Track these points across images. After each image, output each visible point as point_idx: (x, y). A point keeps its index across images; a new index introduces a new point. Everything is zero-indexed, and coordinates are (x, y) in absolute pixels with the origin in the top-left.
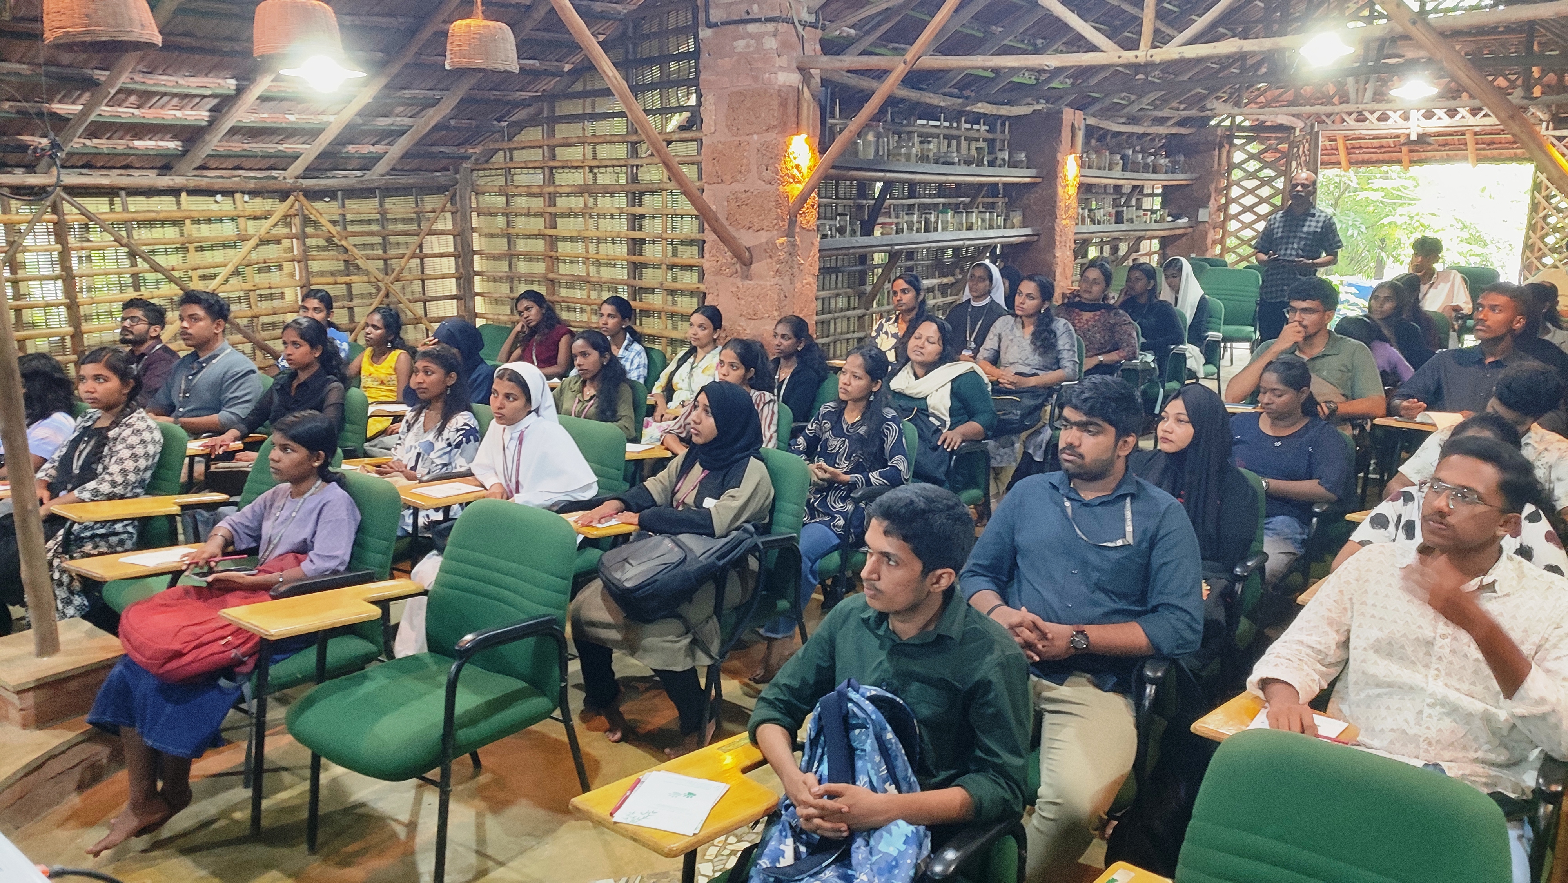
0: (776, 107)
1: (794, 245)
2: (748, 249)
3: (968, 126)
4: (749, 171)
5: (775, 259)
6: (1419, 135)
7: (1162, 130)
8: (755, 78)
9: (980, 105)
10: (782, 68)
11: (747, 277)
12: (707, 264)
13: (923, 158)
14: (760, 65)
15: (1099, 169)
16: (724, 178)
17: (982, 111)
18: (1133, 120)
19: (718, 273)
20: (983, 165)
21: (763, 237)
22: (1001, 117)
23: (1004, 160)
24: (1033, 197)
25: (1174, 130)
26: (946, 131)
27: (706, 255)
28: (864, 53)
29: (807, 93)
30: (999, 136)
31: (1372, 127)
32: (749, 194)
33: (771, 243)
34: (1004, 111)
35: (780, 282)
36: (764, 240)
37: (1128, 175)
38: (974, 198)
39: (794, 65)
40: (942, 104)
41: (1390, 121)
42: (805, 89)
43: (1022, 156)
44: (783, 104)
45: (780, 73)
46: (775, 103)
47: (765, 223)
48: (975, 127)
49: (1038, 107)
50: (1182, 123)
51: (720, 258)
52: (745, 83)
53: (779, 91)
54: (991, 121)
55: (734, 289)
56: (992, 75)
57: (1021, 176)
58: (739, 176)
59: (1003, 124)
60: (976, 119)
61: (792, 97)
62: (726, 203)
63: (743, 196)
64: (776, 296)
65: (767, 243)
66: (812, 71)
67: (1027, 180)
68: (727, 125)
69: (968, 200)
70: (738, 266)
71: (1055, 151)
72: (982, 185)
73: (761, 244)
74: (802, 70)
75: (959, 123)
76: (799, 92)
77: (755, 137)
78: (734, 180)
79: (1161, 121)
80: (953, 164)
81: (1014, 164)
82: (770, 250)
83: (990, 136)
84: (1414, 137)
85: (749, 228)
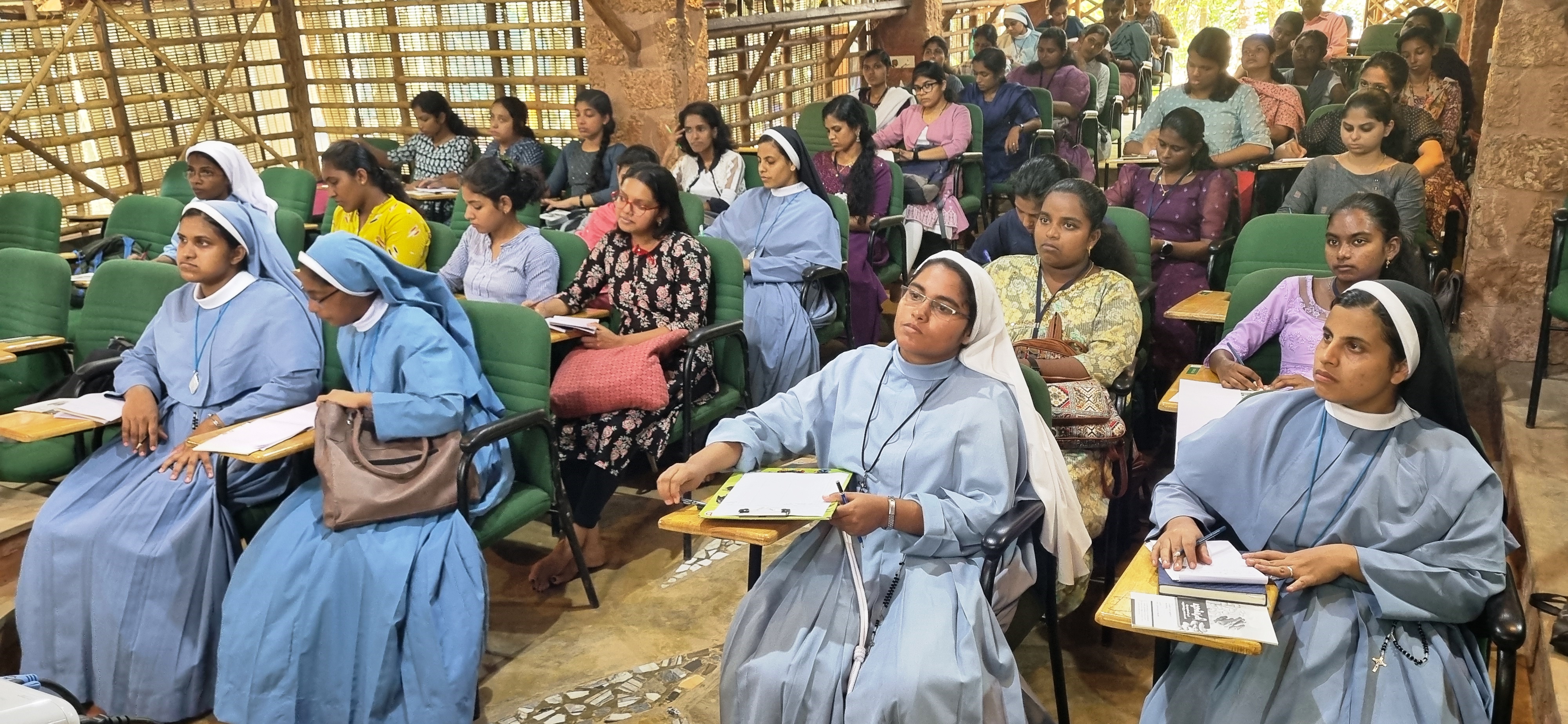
1: (682, 25)
2: (635, 33)
5: (666, 42)
11: (635, 63)
19: (602, 61)
21: (651, 18)
33: (660, 25)
35: (673, 67)
36: (652, 22)
47: (653, 4)
51: (604, 45)
55: (623, 78)
64: (670, 83)
65: (656, 25)
70: (625, 53)
73: (649, 26)
82: (659, 31)
85: (634, 10)
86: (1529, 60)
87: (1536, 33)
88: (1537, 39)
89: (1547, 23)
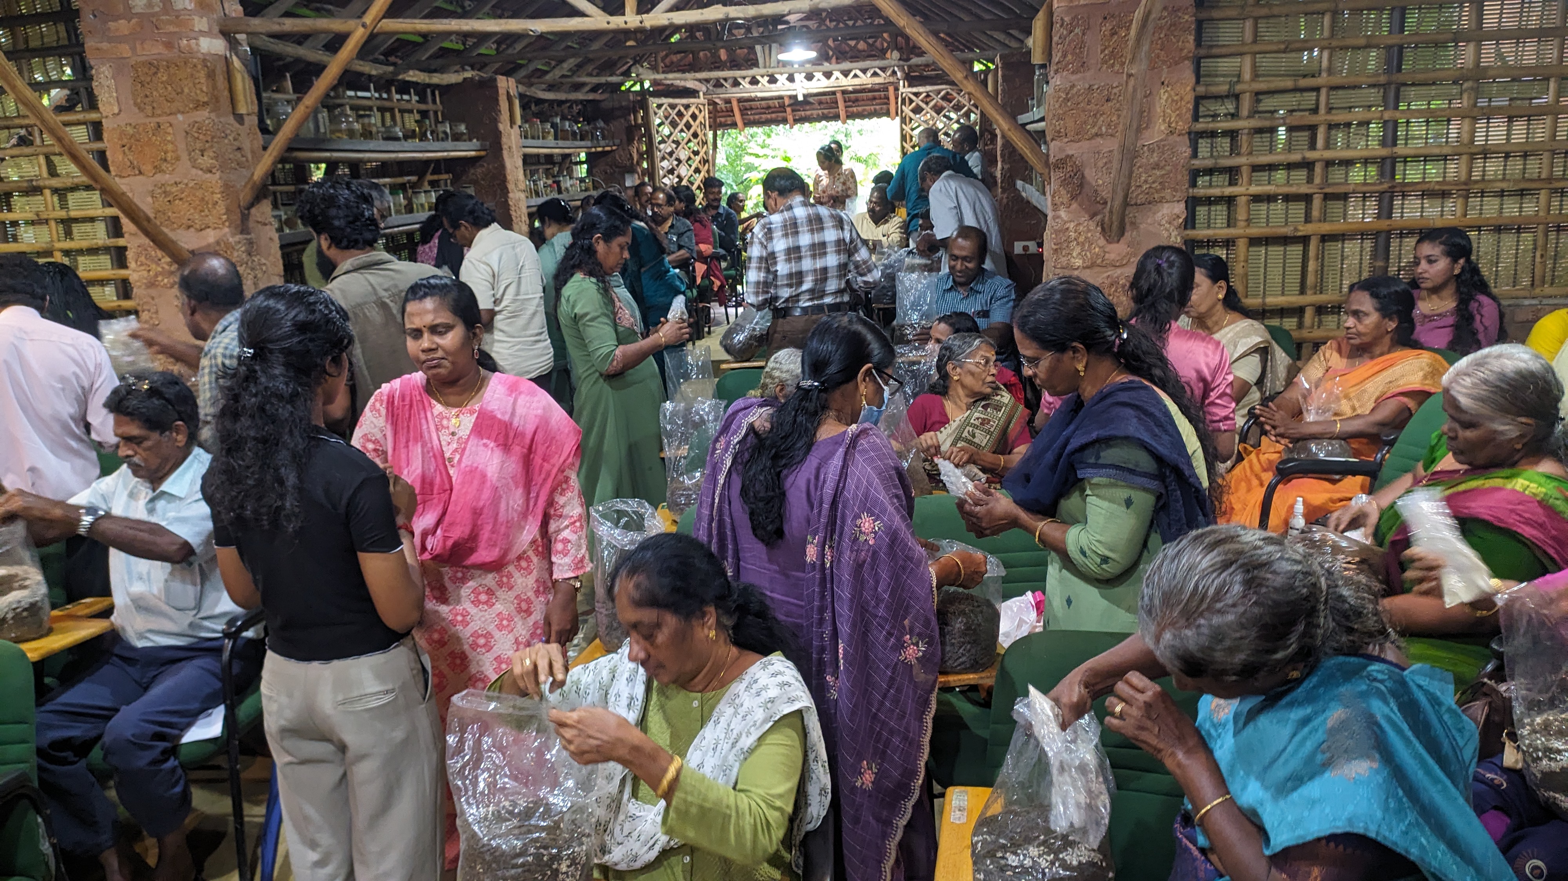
0: (203, 80)
1: (251, 242)
3: (398, 97)
4: (178, 159)
6: (805, 96)
7: (580, 96)
8: (169, 45)
9: (411, 73)
10: (202, 33)
12: (134, 273)
13: (367, 134)
14: (172, 29)
15: (533, 138)
16: (143, 168)
17: (414, 79)
18: (551, 87)
20: (427, 139)
21: (211, 236)
22: (429, 85)
23: (445, 133)
24: (478, 172)
25: (591, 96)
26: (379, 103)
27: (132, 265)
28: (288, 14)
29: (236, 63)
30: (430, 106)
31: (764, 90)
32: (182, 186)
33: (223, 243)
34: (436, 79)
36: (211, 240)
37: (561, 143)
38: (421, 177)
39: (216, 29)
40: (374, 72)
41: (779, 84)
42: (234, 58)
43: (463, 128)
44: (211, 75)
45: (202, 39)
46: (202, 76)
47: (211, 220)
48: (406, 97)
49: (468, 74)
50: (595, 89)
51: (154, 266)
52: (154, 50)
53: (204, 60)
54: (421, 90)
56: (420, 40)
57: (466, 150)
58: (164, 166)
59: (433, 94)
60: (405, 88)
61: (220, 68)
62: (150, 199)
63: (174, 189)
65: (218, 243)
66: (238, 36)
67: (473, 153)
68: (136, 104)
69: (414, 178)
71: (495, 121)
72: (427, 162)
74: (227, 34)
75: (389, 92)
76: (227, 62)
77: (180, 117)
78: (158, 169)
79: (577, 87)
80: (397, 139)
81: (457, 137)
83: (423, 107)
84: (800, 98)
85: (189, 227)
86: (1078, 262)
87: (1081, 239)
88: (1083, 244)
89: (1089, 230)
